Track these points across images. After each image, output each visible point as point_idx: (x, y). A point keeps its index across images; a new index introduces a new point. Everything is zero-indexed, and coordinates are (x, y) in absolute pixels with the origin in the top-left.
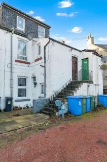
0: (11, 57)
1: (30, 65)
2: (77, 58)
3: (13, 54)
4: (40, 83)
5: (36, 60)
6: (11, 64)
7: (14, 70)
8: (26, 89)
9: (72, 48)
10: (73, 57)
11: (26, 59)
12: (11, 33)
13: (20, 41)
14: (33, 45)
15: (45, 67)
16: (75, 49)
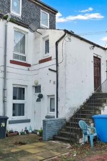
0: (5, 56)
1: (30, 68)
2: (100, 59)
3: (8, 51)
4: (48, 96)
5: (41, 62)
6: (5, 66)
7: (9, 76)
8: (23, 104)
9: (95, 45)
10: (94, 57)
11: (24, 58)
12: (5, 21)
13: (17, 32)
14: (36, 38)
15: (57, 71)
16: (98, 46)
